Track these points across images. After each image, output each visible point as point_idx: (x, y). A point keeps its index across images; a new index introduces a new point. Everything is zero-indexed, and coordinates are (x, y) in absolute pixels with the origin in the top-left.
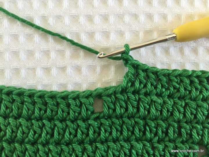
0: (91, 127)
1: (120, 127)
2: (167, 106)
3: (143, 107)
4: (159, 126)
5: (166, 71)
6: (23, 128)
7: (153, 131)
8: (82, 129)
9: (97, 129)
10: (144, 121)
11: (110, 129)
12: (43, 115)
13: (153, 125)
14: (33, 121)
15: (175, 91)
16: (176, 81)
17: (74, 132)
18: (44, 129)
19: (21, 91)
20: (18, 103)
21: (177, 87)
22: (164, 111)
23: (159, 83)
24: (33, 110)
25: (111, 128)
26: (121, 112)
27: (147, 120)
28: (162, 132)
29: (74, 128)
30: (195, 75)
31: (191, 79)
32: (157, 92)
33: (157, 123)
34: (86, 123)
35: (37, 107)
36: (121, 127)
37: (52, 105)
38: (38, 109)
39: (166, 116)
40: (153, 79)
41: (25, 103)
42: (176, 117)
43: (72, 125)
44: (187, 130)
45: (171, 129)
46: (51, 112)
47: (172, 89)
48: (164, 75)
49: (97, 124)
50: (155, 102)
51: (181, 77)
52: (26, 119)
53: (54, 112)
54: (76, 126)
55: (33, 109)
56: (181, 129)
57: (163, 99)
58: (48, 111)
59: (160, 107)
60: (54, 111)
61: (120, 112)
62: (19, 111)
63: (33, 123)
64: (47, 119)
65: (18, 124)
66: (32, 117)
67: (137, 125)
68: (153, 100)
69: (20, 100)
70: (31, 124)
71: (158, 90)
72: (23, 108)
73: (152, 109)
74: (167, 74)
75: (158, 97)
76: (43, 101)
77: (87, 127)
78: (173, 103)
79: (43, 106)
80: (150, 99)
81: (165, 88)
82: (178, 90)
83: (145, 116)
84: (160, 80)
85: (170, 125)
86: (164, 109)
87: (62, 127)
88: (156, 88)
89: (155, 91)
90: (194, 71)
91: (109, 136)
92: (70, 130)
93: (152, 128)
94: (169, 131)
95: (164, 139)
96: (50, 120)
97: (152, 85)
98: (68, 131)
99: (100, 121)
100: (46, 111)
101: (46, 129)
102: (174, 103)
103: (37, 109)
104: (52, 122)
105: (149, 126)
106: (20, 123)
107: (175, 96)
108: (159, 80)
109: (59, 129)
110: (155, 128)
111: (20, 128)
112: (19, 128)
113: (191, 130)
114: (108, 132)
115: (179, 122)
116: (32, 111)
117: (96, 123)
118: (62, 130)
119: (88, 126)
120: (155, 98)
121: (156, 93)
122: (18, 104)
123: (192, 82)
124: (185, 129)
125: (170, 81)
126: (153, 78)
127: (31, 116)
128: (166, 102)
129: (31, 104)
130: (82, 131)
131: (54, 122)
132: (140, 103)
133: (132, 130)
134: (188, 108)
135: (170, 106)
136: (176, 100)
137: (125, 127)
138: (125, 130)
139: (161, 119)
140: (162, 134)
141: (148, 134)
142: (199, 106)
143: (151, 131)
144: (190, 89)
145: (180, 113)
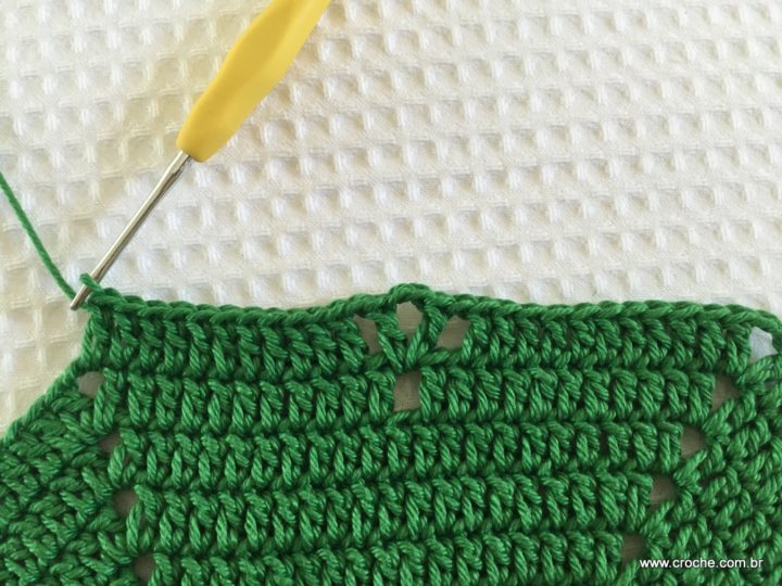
0: (393, 444)
1: (459, 444)
2: (569, 389)
4: (552, 435)
5: (561, 309)
6: (236, 456)
7: (538, 449)
9: (406, 448)
11: (435, 447)
13: (539, 434)
14: (257, 439)
15: (586, 351)
16: (587, 329)
17: (356, 456)
18: (284, 454)
21: (588, 341)
23: (546, 338)
25: (438, 445)
26: (460, 410)
27: (524, 424)
28: (562, 448)
29: (353, 446)
30: (629, 313)
31: (622, 323)
32: (542, 359)
33: (548, 429)
34: (380, 435)
36: (463, 443)
38: (269, 408)
39: (568, 411)
40: (531, 332)
43: (349, 440)
44: (620, 440)
45: (583, 440)
46: (298, 415)
47: (577, 348)
48: (558, 319)
49: (406, 437)
51: (597, 320)
54: (357, 441)
55: (254, 409)
56: (606, 438)
57: (557, 373)
58: (291, 413)
61: (457, 410)
63: (257, 443)
64: (290, 430)
65: (223, 447)
66: (255, 430)
67: (499, 437)
68: (536, 376)
70: (252, 446)
71: (545, 355)
72: (232, 409)
73: (533, 397)
74: (563, 317)
75: (545, 370)
76: (281, 390)
77: (383, 443)
78: (581, 380)
79: (279, 402)
80: (528, 378)
81: (560, 348)
82: (593, 349)
83: (518, 415)
84: (548, 331)
86: (562, 393)
87: (326, 447)
88: (539, 349)
89: (536, 356)
91: (434, 466)
92: (347, 453)
93: (536, 441)
94: (579, 446)
95: (568, 464)
97: (529, 345)
98: (341, 455)
99: (413, 430)
100: (285, 413)
101: (289, 454)
102: (586, 379)
104: (300, 438)
105: (528, 436)
106: (227, 445)
107: (586, 364)
108: (545, 331)
109: (322, 452)
110: (543, 441)
111: (229, 457)
112: (226, 457)
113: (631, 439)
114: (432, 455)
117: (403, 434)
118: (326, 454)
119: (386, 440)
120: (539, 372)
121: (540, 360)
123: (624, 330)
125: (572, 330)
126: (533, 330)
129: (251, 399)
130: (371, 453)
131: (306, 436)
132: (507, 386)
133: (487, 450)
134: (619, 386)
135: (575, 387)
136: (589, 371)
137: (470, 444)
138: (472, 451)
139: (557, 418)
140: (561, 454)
141: (527, 456)
142: (642, 381)
143: (534, 450)
144: (620, 345)
145: (600, 399)
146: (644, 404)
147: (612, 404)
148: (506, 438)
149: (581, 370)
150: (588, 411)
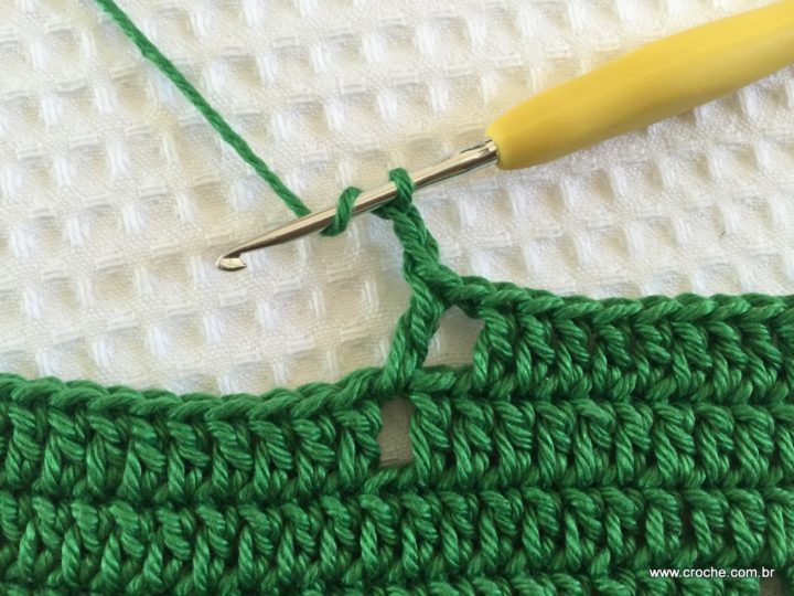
0: (369, 524)
1: (471, 523)
2: (632, 434)
3: (551, 442)
4: (610, 509)
5: (622, 306)
6: (123, 539)
7: (591, 531)
8: (336, 529)
9: (390, 530)
10: (556, 496)
11: (434, 530)
12: (197, 488)
13: (591, 506)
14: (161, 512)
15: (659, 374)
16: (660, 338)
17: (312, 544)
18: (199, 539)
19: (121, 398)
20: (108, 446)
21: (663, 358)
22: (625, 449)
23: (600, 352)
24: (160, 471)
25: (438, 527)
26: (474, 468)
27: (569, 490)
28: (625, 531)
29: (311, 526)
30: (724, 314)
31: (713, 329)
32: (594, 384)
33: (603, 497)
34: (352, 509)
35: (177, 457)
36: (476, 522)
37: (233, 447)
38: (182, 465)
39: (632, 469)
40: (577, 342)
41: (130, 445)
42: (667, 468)
43: (305, 516)
44: (712, 517)
45: (657, 518)
46: (226, 475)
47: (645, 368)
48: (617, 323)
49: (390, 513)
50: (589, 420)
51: (674, 324)
52: (133, 505)
53: (238, 473)
54: (316, 518)
55: (160, 464)
56: (691, 515)
57: (615, 407)
58: (216, 473)
59: (608, 439)
60: (240, 470)
61: (470, 469)
62: (110, 476)
63: (160, 519)
64: (211, 500)
65: (105, 521)
66: (157, 497)
67: (533, 513)
68: (583, 414)
69: (115, 432)
70: (151, 523)
71: (598, 379)
72: (124, 463)
73: (580, 445)
74: (625, 318)
75: (597, 403)
76: (200, 433)
77: (355, 521)
78: (651, 421)
79: (199, 453)
80: (572, 414)
81: (621, 368)
82: (669, 371)
83: (560, 474)
84: (602, 341)
85: (648, 503)
86: (623, 442)
87: (268, 528)
88: (589, 369)
89: (585, 381)
90: (721, 300)
91: (432, 558)
92: (299, 538)
93: (585, 518)
94: (649, 527)
96: (223, 502)
97: (575, 362)
98: (291, 542)
99: (402, 501)
100: (207, 472)
101: (207, 541)
102: (658, 418)
103: (178, 464)
104: (228, 513)
106: (112, 520)
107: (658, 394)
108: (598, 341)
109: (259, 537)
110: (598, 519)
111: (112, 541)
112: (107, 538)
113: (727, 516)
114: (429, 543)
115: (679, 485)
116: (156, 473)
117: (387, 508)
118: (266, 540)
119: (360, 516)
120: (590, 407)
121: (591, 387)
122: (105, 450)
123: (714, 341)
124: (704, 510)
125: (636, 339)
126: (580, 340)
127: (154, 494)
128: (625, 417)
129: (155, 446)
130: (337, 538)
131: (238, 510)
132: (542, 430)
133: (514, 533)
134: (707, 431)
135: (642, 431)
136: (664, 407)
137: (487, 523)
138: (491, 535)
139: (616, 482)
140: (625, 539)
141: (572, 542)
142: (742, 422)
143: (583, 532)
144: (710, 365)
145: (680, 452)
146: (744, 461)
147: (699, 460)
148: (542, 514)
149: (650, 403)
150: (662, 469)
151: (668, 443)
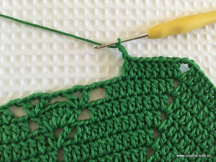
3: (93, 150)
10: (96, 160)
22: (108, 147)
42: (117, 148)
50: (101, 143)
57: (105, 139)
59: (105, 146)
68: (99, 142)
71: (101, 134)
73: (100, 149)
75: (102, 140)
78: (113, 140)
85: (115, 156)
89: (98, 136)
115: (120, 151)
120: (100, 141)
124: (126, 155)
128: (108, 140)
132: (91, 148)
135: (111, 142)
151: (117, 143)
